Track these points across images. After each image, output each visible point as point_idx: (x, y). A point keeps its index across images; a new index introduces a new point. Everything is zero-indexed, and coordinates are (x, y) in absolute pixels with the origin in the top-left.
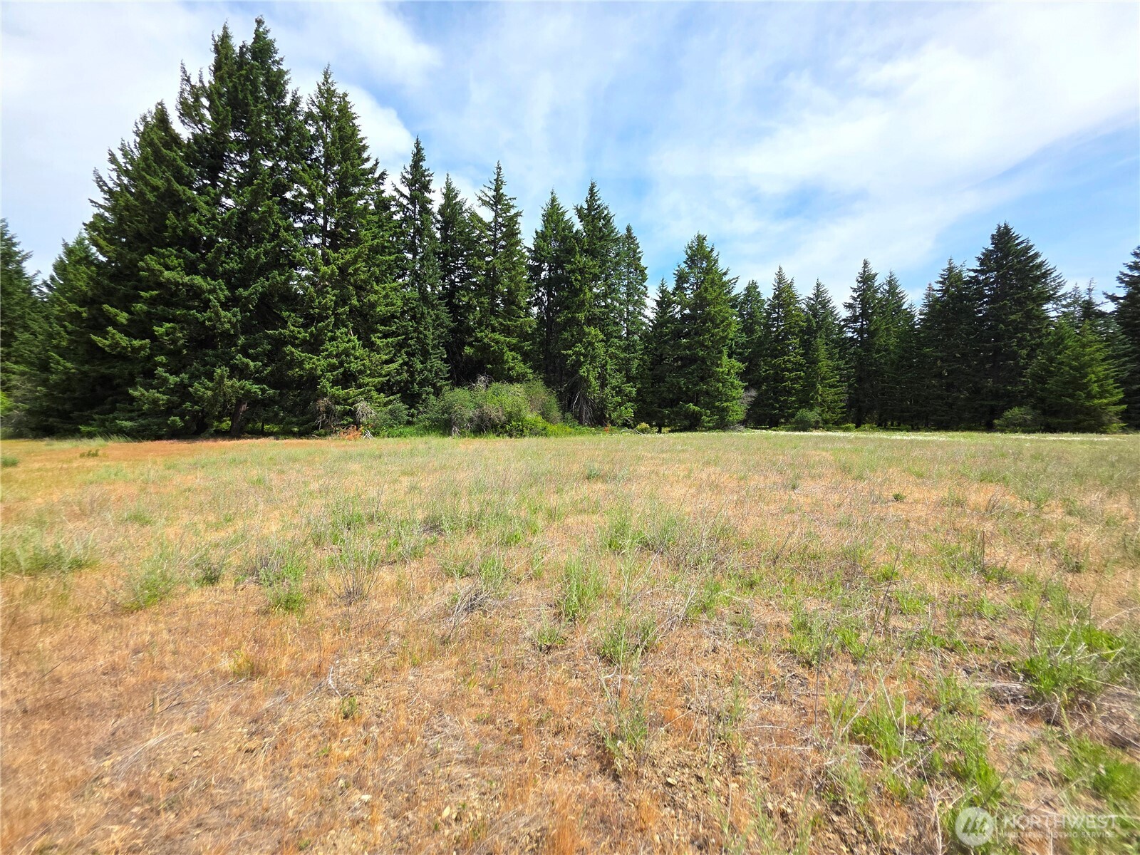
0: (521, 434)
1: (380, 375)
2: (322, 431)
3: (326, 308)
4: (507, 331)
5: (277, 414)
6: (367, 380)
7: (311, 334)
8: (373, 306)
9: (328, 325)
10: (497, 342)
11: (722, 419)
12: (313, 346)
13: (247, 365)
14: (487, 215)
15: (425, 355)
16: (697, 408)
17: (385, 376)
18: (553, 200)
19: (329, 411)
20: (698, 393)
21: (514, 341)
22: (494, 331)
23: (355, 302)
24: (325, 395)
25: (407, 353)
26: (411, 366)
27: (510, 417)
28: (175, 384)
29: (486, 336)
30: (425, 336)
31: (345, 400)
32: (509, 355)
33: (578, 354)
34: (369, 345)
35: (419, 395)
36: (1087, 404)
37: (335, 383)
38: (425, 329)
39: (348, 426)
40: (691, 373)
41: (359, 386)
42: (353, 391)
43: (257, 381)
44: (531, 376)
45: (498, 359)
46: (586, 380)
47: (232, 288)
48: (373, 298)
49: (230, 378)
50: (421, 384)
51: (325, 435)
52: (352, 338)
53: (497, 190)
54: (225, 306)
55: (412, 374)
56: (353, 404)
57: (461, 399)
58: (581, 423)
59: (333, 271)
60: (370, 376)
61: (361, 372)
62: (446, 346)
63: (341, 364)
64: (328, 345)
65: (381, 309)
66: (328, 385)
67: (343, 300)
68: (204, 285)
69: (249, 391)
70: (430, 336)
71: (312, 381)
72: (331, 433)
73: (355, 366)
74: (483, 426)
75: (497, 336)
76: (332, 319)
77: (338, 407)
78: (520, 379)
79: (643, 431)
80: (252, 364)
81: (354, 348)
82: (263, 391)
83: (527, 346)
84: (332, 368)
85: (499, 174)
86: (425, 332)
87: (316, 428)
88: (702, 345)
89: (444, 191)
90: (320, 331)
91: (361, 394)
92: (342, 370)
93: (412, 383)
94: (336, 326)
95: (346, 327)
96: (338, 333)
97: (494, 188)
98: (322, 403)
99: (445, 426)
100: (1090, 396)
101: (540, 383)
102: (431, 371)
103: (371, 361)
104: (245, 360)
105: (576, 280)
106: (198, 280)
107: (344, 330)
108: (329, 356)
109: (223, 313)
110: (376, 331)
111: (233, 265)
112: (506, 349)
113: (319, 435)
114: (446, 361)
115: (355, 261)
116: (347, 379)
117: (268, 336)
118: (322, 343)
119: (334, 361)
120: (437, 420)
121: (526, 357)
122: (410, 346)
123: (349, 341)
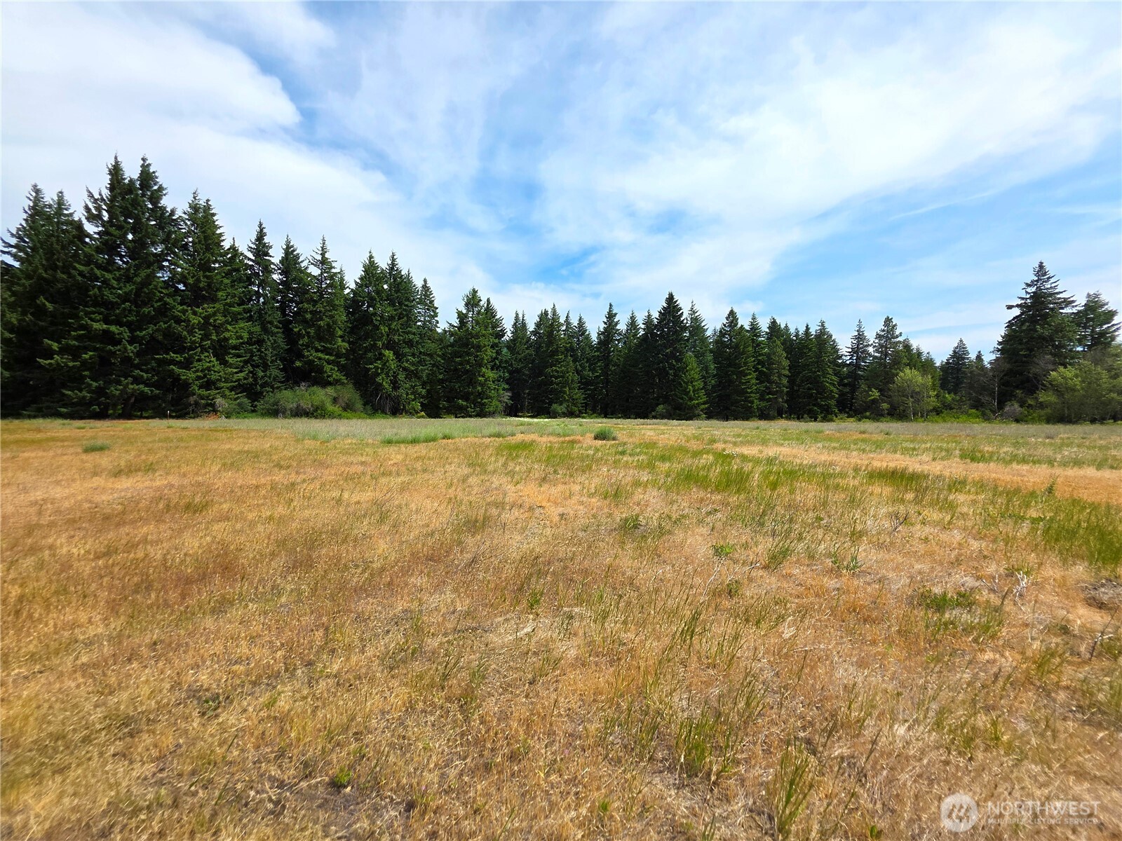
0: (323, 416)
1: (232, 382)
2: (192, 415)
3: (194, 342)
4: (326, 351)
5: (160, 405)
6: (223, 384)
7: (185, 358)
8: (226, 339)
9: (196, 353)
10: (320, 359)
11: (482, 410)
12: (187, 365)
13: (142, 376)
14: (315, 271)
15: (266, 367)
16: (465, 403)
17: (235, 382)
18: (371, 257)
19: (196, 404)
20: (468, 394)
21: (332, 358)
22: (317, 350)
23: (214, 337)
24: (194, 394)
25: (252, 365)
26: (255, 374)
27: (317, 409)
28: (96, 387)
29: (311, 355)
30: (266, 354)
31: (207, 397)
32: (327, 368)
33: (377, 368)
34: (224, 363)
35: (261, 393)
36: (689, 403)
37: (200, 387)
38: (266, 350)
39: (209, 412)
40: (464, 380)
41: (217, 389)
42: (213, 392)
43: (147, 385)
44: (346, 381)
45: (320, 370)
46: (381, 385)
47: (132, 331)
48: (227, 335)
49: (132, 384)
50: (263, 386)
51: (194, 418)
52: (212, 359)
53: (323, 255)
54: (131, 343)
55: (255, 379)
56: (213, 399)
57: (288, 397)
58: (386, 414)
59: (199, 322)
60: (225, 382)
61: (218, 380)
62: (283, 360)
63: (205, 376)
64: (196, 364)
65: (233, 342)
66: (197, 388)
67: (206, 336)
68: (116, 331)
69: (143, 391)
70: (269, 354)
71: (186, 385)
72: (197, 417)
73: (214, 377)
74: (299, 413)
75: (320, 355)
76: (199, 349)
77: (203, 401)
78: (337, 382)
79: (422, 417)
80: (145, 375)
81: (214, 366)
82: (152, 391)
83: (343, 361)
84: (198, 378)
85: (324, 244)
86: (267, 352)
87: (188, 413)
88: (468, 362)
90: (191, 357)
91: (219, 393)
92: (206, 379)
93: (256, 385)
94: (202, 352)
95: (208, 352)
96: (203, 357)
97: (320, 252)
98: (192, 399)
99: (274, 412)
100: (691, 399)
101: (351, 386)
102: (270, 377)
103: (225, 374)
104: (141, 373)
105: (376, 320)
106: (113, 328)
107: (206, 354)
108: (197, 371)
109: (129, 347)
110: (230, 353)
111: (132, 318)
112: (325, 363)
113: (191, 418)
114: (281, 370)
115: (214, 314)
116: (209, 385)
117: (155, 359)
118: (192, 363)
119: (199, 374)
120: (268, 410)
121: (342, 368)
122: (254, 361)
123: (210, 361)
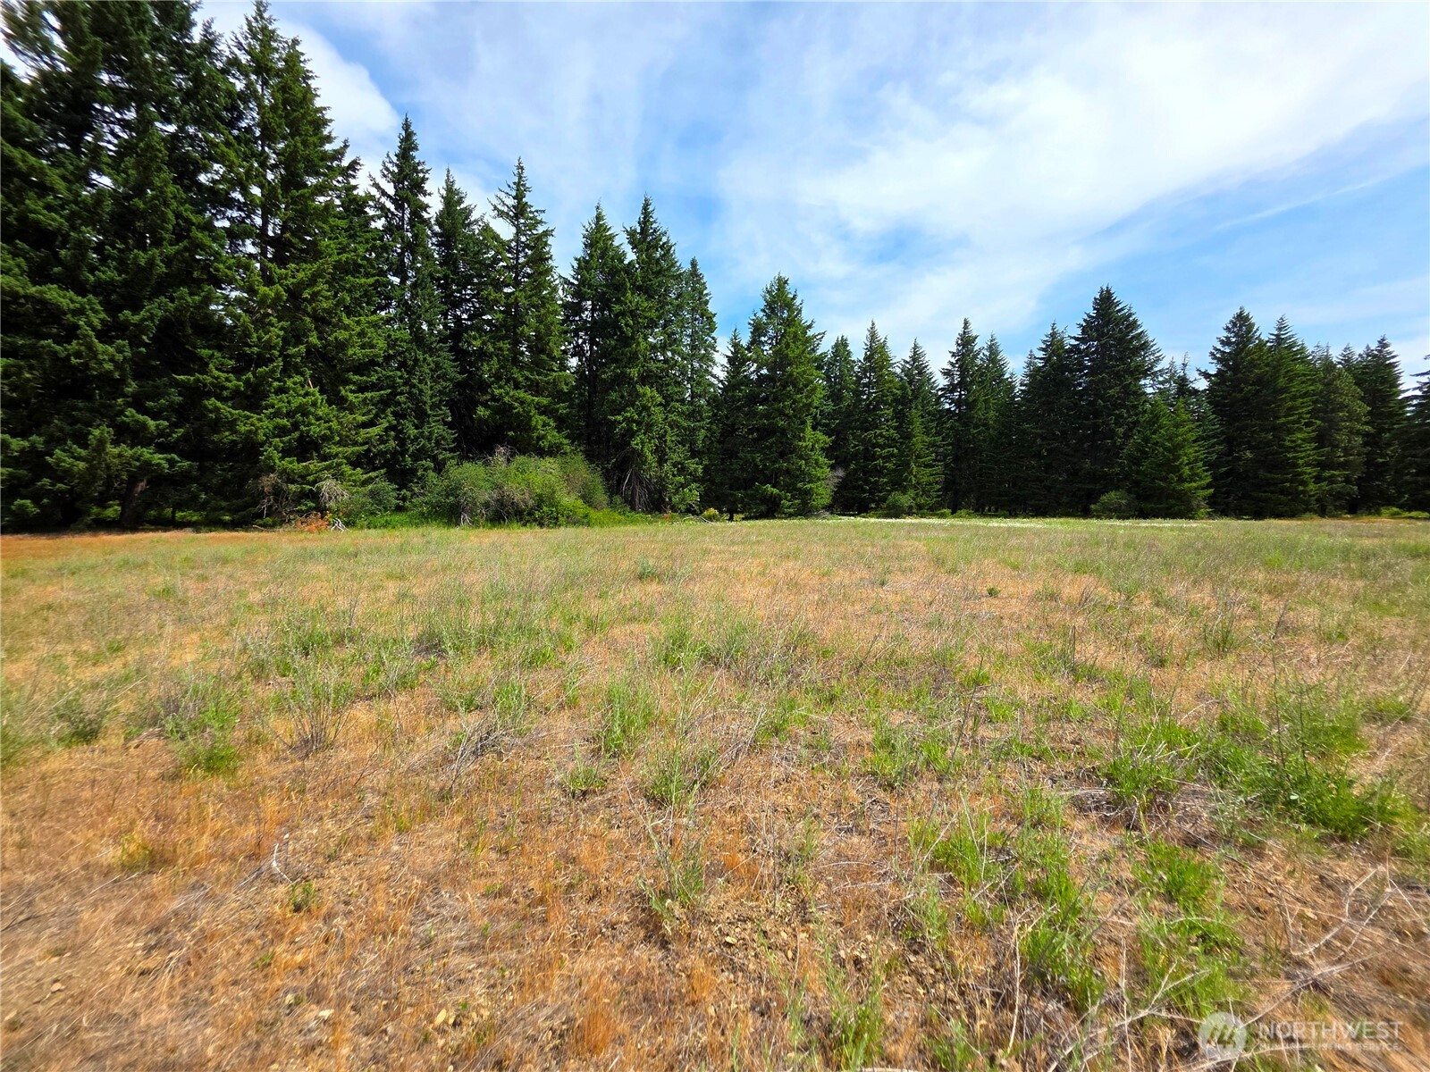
0: (554, 521)
1: (355, 443)
2: (269, 520)
3: (269, 346)
4: (535, 388)
5: (195, 497)
6: (335, 449)
7: (247, 382)
8: (342, 346)
9: (273, 371)
10: (522, 403)
11: (805, 503)
12: (252, 399)
13: (144, 426)
14: (505, 230)
15: (422, 417)
16: (775, 491)
17: (362, 445)
18: (599, 218)
19: (278, 492)
20: (778, 472)
21: (545, 401)
22: (517, 386)
23: (314, 339)
24: (272, 469)
25: (394, 414)
26: (401, 432)
27: (540, 501)
28: (22, 451)
29: (507, 393)
30: (421, 391)
31: (303, 477)
32: (538, 420)
33: (630, 421)
34: (337, 401)
35: (413, 471)
36: (1179, 488)
37: (286, 453)
38: (420, 381)
39: (308, 513)
40: (769, 448)
41: (324, 458)
42: (314, 465)
43: (161, 448)
44: (568, 448)
45: (524, 425)
46: (640, 454)
47: (112, 309)
48: (342, 335)
49: (116, 443)
50: (416, 456)
51: (273, 526)
52: (312, 389)
53: (519, 197)
54: (104, 335)
55: (402, 443)
56: (315, 482)
57: (474, 478)
58: (633, 509)
59: (278, 296)
60: (339, 443)
61: (326, 438)
62: (451, 405)
63: (296, 426)
64: (273, 399)
65: (355, 352)
66: (276, 455)
67: (295, 336)
68: (64, 303)
69: (148, 463)
70: (428, 391)
71: (250, 449)
72: (282, 523)
73: (316, 429)
74: (503, 513)
75: (521, 394)
76: (280, 363)
77: (293, 487)
78: (553, 451)
79: (711, 518)
80: (151, 423)
81: (314, 404)
82: (172, 463)
83: (563, 409)
84: (282, 431)
85: (520, 178)
86: (422, 386)
87: (260, 516)
88: (781, 413)
89: (444, 193)
90: (262, 380)
91: (327, 468)
92: (296, 435)
93: (403, 453)
94: (286, 371)
95: (302, 374)
96: (289, 383)
97: (514, 193)
98: (268, 481)
99: (451, 512)
100: (1181, 480)
101: (580, 457)
102: (429, 439)
103: (341, 423)
104: (140, 417)
105: (627, 325)
106: (52, 293)
107: (298, 378)
108: (277, 414)
109: (100, 347)
110: (347, 382)
111: (109, 274)
112: (533, 412)
113: (265, 526)
114: (450, 426)
115: (313, 281)
116: (305, 448)
117: (177, 384)
118: (266, 396)
119: (284, 422)
120: (439, 505)
121: (561, 423)
122: (399, 403)
123: (307, 394)
